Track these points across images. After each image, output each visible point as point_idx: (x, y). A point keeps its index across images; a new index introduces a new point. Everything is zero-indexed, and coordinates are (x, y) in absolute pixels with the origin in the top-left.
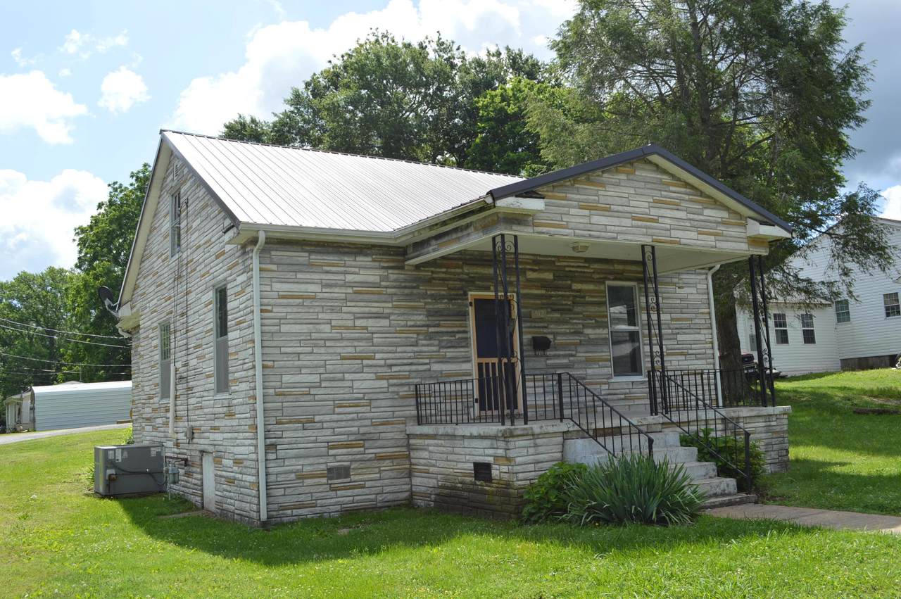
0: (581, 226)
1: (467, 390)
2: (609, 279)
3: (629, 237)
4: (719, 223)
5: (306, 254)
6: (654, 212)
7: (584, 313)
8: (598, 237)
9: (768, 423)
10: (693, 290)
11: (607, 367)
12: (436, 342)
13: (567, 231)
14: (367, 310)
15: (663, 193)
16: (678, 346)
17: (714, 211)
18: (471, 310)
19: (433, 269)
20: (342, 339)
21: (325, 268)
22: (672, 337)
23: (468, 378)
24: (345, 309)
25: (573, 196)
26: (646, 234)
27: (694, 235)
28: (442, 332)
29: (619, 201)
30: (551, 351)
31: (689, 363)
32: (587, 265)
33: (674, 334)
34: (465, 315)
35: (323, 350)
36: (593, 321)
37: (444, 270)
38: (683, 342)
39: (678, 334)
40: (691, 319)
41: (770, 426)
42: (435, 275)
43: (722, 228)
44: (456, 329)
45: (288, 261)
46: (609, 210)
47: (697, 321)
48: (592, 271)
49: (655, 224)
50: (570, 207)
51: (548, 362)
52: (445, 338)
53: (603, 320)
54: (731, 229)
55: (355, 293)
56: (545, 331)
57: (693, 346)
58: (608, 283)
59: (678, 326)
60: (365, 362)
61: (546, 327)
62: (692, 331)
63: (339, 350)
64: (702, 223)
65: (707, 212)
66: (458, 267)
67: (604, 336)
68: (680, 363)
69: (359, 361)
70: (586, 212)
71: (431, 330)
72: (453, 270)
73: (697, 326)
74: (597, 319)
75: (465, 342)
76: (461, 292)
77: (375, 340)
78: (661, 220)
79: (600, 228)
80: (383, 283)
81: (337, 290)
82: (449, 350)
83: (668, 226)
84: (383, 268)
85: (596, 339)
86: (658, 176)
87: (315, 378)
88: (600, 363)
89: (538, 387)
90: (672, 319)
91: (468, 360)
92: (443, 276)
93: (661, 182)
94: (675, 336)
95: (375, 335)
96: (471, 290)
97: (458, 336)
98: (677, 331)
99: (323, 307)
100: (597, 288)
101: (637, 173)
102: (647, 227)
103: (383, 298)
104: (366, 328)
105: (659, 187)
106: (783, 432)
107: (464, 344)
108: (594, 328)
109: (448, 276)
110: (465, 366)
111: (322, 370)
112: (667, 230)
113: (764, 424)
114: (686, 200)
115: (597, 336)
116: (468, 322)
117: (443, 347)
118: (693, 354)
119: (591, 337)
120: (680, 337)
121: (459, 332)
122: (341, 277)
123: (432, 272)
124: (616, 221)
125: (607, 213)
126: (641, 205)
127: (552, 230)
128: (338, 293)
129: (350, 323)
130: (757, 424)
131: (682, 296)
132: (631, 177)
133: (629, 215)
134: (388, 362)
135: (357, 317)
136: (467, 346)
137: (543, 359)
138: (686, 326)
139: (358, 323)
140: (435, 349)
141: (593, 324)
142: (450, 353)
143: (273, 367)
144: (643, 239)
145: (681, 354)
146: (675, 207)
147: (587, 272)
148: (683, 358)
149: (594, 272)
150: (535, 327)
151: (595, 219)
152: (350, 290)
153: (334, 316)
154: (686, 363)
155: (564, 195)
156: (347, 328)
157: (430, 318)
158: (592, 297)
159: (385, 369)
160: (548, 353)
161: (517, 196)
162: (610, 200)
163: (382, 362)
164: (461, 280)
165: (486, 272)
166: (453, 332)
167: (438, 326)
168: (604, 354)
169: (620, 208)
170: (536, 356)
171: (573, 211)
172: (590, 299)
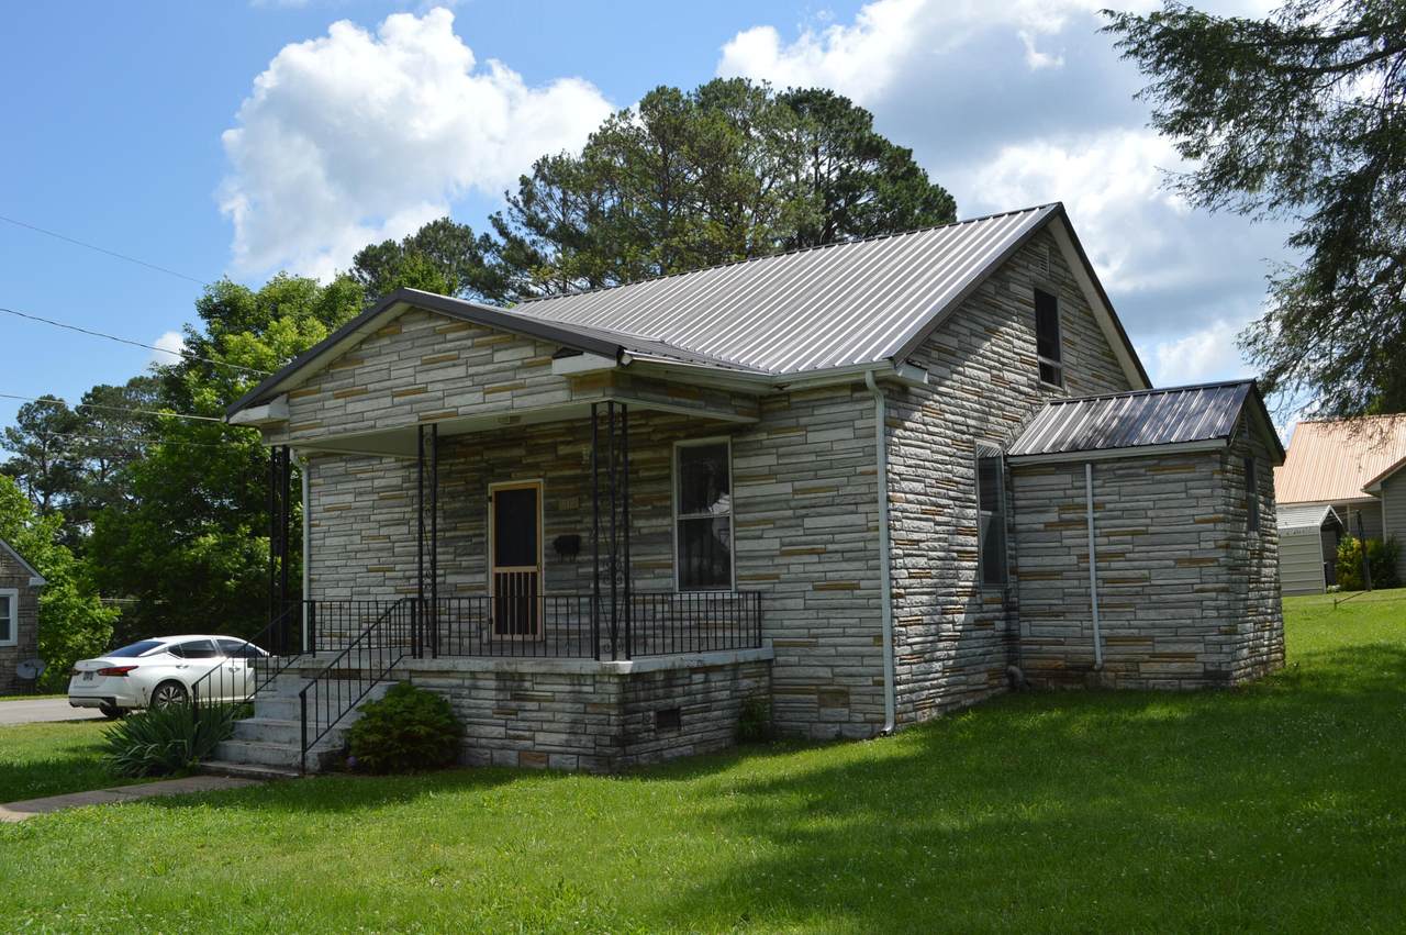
0: (336, 420)
1: (480, 607)
2: (679, 438)
3: (389, 422)
4: (519, 368)
5: (343, 464)
6: (421, 378)
7: (636, 496)
8: (354, 430)
9: (577, 688)
10: (847, 433)
11: (666, 577)
12: (451, 550)
13: (322, 430)
14: (389, 516)
15: (436, 347)
16: (804, 539)
17: (510, 352)
18: (491, 507)
19: (451, 461)
20: (369, 550)
21: (359, 476)
22: (793, 522)
23: (482, 593)
24: (372, 518)
25: (327, 385)
26: (411, 412)
27: (477, 397)
28: (458, 537)
29: (377, 376)
30: (586, 555)
31: (828, 567)
32: (643, 422)
33: (798, 517)
34: (482, 513)
35: (354, 563)
36: (649, 507)
37: (462, 460)
38: (816, 531)
39: (807, 516)
40: (837, 488)
41: (580, 692)
42: (453, 468)
43: (523, 375)
44: (471, 532)
45: (331, 474)
46: (365, 391)
47: (849, 490)
48: (651, 430)
49: (423, 395)
50: (325, 399)
51: (580, 570)
52: (460, 544)
53: (664, 503)
54: (539, 373)
55: (381, 499)
56: (578, 527)
57: (837, 537)
58: (678, 443)
59: (806, 503)
60: (388, 574)
61: (580, 522)
62: (834, 509)
63: (366, 562)
64: (490, 376)
65: (499, 356)
66: (477, 454)
67: (663, 529)
68: (808, 568)
69: (382, 574)
70: (341, 401)
71: (448, 534)
72: (472, 459)
73: (850, 499)
74: (655, 503)
75: (480, 548)
76: (478, 486)
77: (396, 550)
78: (430, 387)
79: (355, 417)
80: (405, 485)
81: (366, 498)
82: (465, 558)
83: (440, 394)
84: (404, 467)
85: (651, 534)
86: (431, 325)
87: (346, 592)
88: (657, 571)
89: (560, 606)
90: (795, 491)
91: (482, 570)
92: (461, 467)
93: (435, 332)
94: (799, 521)
95: (396, 545)
96: (489, 482)
97: (474, 540)
98: (804, 512)
99: (355, 516)
100: (657, 455)
101: (404, 330)
102: (411, 403)
103: (404, 501)
104: (389, 537)
105: (431, 340)
106: (609, 705)
107: (479, 551)
108: (649, 516)
109: (466, 467)
110: (480, 578)
111: (352, 584)
112: (439, 399)
113: (568, 688)
114: (469, 348)
115: (653, 530)
116: (485, 523)
117: (460, 555)
118: (836, 552)
119: (644, 531)
120: (808, 523)
121: (475, 536)
122: (369, 484)
123: (451, 465)
124: (375, 404)
125: (364, 396)
126: (404, 374)
127: (306, 432)
128: (367, 500)
129: (375, 532)
130: (556, 687)
131: (818, 448)
132: (397, 338)
133: (389, 392)
134: (407, 574)
135: (381, 524)
136: (484, 552)
137: (573, 566)
138: (824, 501)
139: (384, 531)
140: (450, 557)
141: (648, 511)
142: (466, 561)
143: (319, 580)
144: (407, 420)
145: (812, 552)
146: (451, 363)
147: (642, 433)
148: (815, 558)
149: (653, 431)
150: (564, 523)
151: (351, 408)
152: (375, 497)
153: (363, 526)
154: (820, 567)
155: (317, 387)
156: (374, 538)
157: (448, 521)
158: (647, 470)
159: (404, 582)
160: (579, 558)
161: (247, 408)
162: (366, 379)
163: (401, 574)
164: (478, 470)
165: (508, 455)
166: (468, 536)
167: (455, 529)
168: (662, 557)
169: (378, 386)
170: (562, 562)
171: (328, 404)
172: (647, 474)
